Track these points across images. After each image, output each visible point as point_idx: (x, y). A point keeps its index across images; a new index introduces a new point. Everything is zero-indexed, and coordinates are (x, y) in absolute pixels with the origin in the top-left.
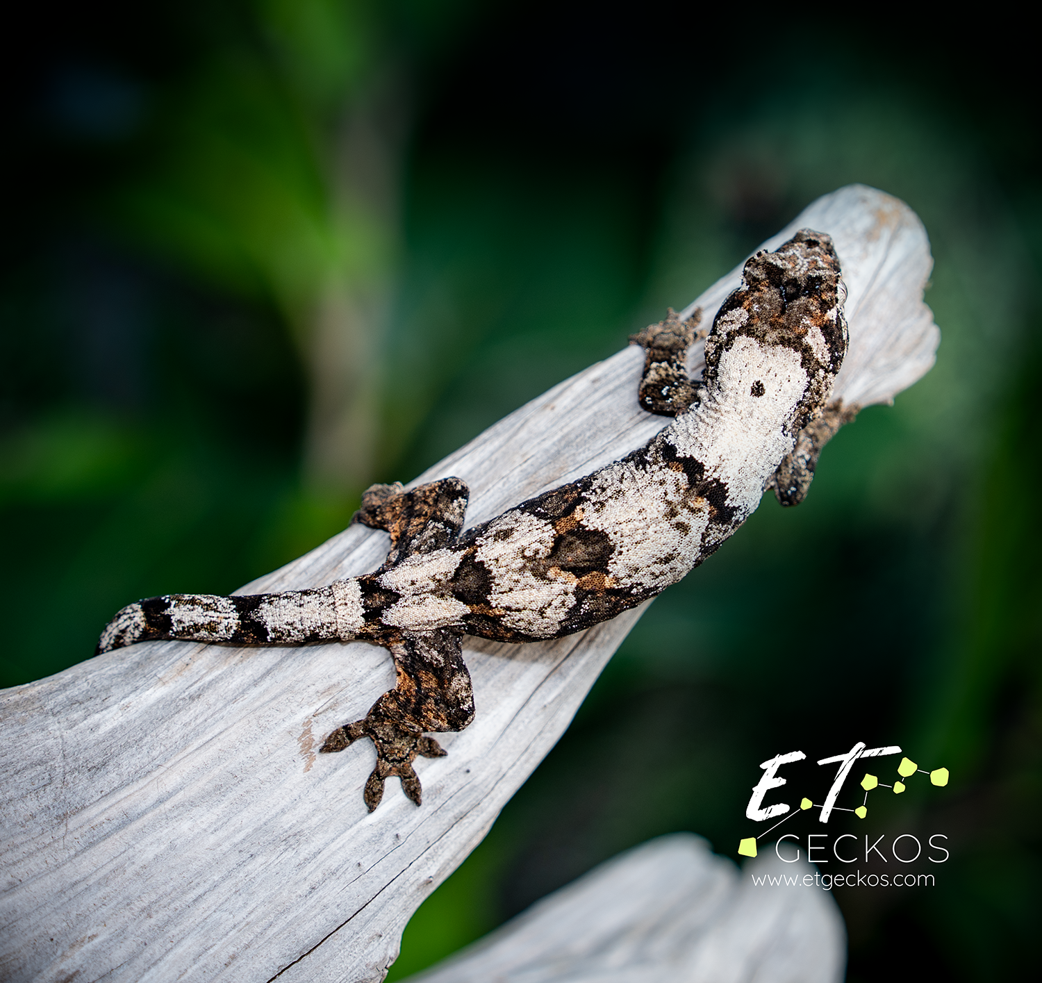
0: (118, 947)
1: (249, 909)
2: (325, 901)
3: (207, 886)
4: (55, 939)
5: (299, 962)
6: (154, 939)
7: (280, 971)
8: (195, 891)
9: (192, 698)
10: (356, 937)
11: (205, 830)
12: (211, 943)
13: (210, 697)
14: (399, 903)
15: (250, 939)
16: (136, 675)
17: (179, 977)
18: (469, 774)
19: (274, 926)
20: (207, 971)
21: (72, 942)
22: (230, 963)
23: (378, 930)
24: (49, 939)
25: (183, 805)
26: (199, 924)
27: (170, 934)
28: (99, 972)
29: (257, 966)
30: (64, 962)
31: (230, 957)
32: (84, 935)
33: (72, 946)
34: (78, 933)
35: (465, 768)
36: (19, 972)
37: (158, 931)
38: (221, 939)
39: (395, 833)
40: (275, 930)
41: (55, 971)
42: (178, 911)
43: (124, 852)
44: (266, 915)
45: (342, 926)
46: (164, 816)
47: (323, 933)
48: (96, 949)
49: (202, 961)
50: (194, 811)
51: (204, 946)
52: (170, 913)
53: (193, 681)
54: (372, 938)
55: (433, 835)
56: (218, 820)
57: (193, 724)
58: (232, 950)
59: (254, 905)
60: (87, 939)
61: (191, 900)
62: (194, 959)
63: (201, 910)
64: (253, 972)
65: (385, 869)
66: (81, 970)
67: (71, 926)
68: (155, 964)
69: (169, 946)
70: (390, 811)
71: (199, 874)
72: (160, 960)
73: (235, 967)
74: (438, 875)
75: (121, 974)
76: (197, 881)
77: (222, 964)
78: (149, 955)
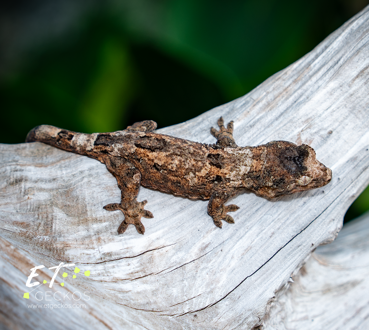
0: (226, 232)
1: (279, 213)
2: (310, 208)
4: (200, 230)
5: (301, 234)
6: (240, 228)
7: (293, 238)
8: (256, 207)
9: (251, 126)
10: (323, 221)
12: (263, 228)
13: (258, 126)
14: (341, 206)
15: (280, 225)
16: (228, 117)
17: (251, 243)
18: (368, 151)
19: (289, 220)
20: (262, 240)
21: (207, 231)
22: (272, 236)
23: (333, 217)
24: (198, 230)
26: (259, 220)
27: (247, 225)
28: (219, 243)
29: (283, 236)
30: (204, 239)
31: (272, 233)
32: (211, 228)
33: (207, 233)
34: (209, 227)
35: (366, 148)
36: (186, 244)
37: (242, 224)
38: (268, 226)
39: (338, 177)
40: (290, 221)
41: (201, 243)
42: (249, 216)
44: (286, 215)
45: (317, 217)
47: (310, 221)
48: (217, 233)
49: (260, 236)
51: (261, 230)
52: (246, 217)
53: (251, 118)
54: (330, 221)
55: (354, 177)
57: (252, 138)
58: (272, 230)
59: (280, 211)
60: (213, 229)
61: (255, 211)
62: (257, 235)
63: (259, 215)
64: (281, 239)
65: (335, 193)
66: (211, 242)
67: (206, 224)
68: (241, 238)
69: (247, 230)
70: (336, 168)
72: (243, 236)
73: (274, 237)
74: (357, 192)
75: (227, 243)
77: (269, 237)
78: (238, 235)
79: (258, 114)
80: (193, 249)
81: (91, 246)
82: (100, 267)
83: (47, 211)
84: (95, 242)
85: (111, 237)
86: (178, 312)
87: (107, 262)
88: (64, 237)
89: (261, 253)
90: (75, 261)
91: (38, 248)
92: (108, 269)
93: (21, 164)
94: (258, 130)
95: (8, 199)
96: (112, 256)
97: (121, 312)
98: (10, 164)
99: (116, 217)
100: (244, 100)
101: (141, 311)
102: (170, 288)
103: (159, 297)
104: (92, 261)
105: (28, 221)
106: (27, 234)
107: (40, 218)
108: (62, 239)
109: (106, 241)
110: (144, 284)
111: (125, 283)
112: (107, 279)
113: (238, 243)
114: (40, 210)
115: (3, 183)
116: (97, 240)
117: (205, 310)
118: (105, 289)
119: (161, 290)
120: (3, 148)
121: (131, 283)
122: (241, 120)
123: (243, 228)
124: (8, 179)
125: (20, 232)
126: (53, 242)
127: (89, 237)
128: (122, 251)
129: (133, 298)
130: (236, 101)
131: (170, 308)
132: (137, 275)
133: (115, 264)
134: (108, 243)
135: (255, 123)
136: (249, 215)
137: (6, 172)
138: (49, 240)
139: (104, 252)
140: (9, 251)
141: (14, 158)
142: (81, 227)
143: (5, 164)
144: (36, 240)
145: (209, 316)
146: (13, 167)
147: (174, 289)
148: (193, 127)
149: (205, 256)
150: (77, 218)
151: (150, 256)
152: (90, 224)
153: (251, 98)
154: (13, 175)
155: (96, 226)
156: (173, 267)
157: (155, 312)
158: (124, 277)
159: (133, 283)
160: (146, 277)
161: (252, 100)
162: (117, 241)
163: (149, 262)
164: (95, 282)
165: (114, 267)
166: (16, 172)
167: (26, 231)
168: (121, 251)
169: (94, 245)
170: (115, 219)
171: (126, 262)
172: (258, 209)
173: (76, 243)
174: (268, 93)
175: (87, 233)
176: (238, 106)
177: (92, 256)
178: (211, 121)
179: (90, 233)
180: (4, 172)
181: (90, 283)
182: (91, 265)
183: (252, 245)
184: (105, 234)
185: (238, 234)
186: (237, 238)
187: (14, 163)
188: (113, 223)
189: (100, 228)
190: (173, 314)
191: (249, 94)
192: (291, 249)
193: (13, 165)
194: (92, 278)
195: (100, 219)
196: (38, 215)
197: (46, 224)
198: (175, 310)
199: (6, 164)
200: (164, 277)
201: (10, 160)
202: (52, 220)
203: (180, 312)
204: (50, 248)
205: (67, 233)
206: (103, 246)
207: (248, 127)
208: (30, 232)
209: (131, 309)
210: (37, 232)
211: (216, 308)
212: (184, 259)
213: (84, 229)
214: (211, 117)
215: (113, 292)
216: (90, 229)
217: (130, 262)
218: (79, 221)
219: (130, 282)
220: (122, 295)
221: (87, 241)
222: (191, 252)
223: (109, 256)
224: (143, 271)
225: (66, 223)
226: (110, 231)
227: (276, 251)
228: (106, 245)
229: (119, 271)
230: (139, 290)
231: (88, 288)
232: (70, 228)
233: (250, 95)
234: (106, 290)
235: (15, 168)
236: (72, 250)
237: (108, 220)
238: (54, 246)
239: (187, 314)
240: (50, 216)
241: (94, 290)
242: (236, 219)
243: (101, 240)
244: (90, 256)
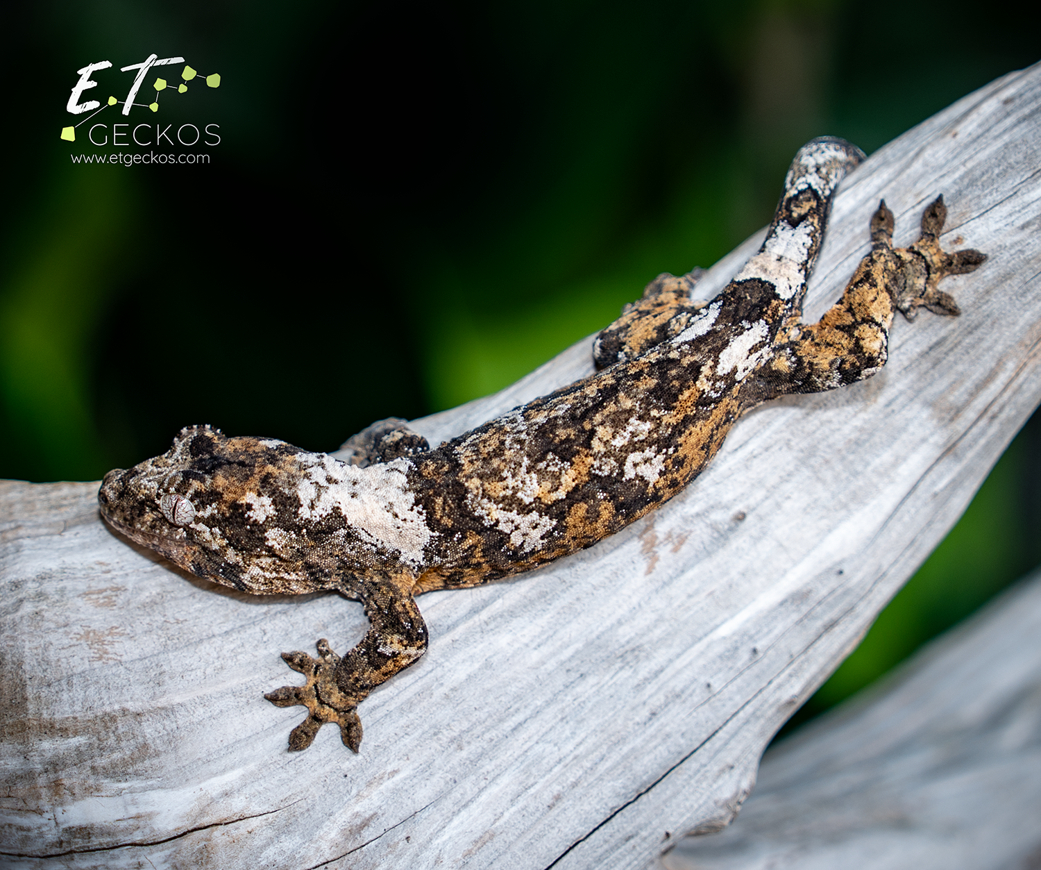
0: (423, 785)
1: (578, 740)
2: (668, 729)
3: (528, 712)
4: (349, 776)
5: (636, 803)
6: (465, 776)
7: (613, 813)
8: (514, 718)
10: (703, 770)
11: (527, 645)
12: (532, 780)
14: (756, 727)
15: (578, 775)
17: (494, 823)
18: (842, 577)
19: (607, 760)
20: (526, 815)
21: (369, 779)
22: (554, 805)
23: (730, 760)
24: (342, 776)
25: (501, 616)
26: (519, 757)
27: (484, 769)
28: (401, 815)
29: (587, 807)
30: (360, 804)
31: (555, 797)
32: (383, 771)
33: (369, 784)
34: (376, 769)
35: (838, 568)
36: (306, 815)
37: (470, 766)
38: (544, 776)
39: (752, 646)
40: (608, 764)
41: (349, 814)
42: (493, 742)
43: (431, 671)
44: (597, 747)
45: (686, 758)
46: (479, 629)
47: (665, 768)
48: (397, 788)
49: (521, 803)
50: (515, 623)
51: (524, 785)
52: (484, 744)
54: (722, 771)
55: (797, 647)
56: (543, 632)
58: (556, 788)
59: (583, 735)
60: (386, 776)
61: (509, 729)
62: (512, 800)
63: (521, 741)
64: (581, 815)
65: (740, 690)
66: (380, 812)
67: (369, 760)
68: (465, 806)
69: (483, 784)
70: (747, 621)
71: (518, 697)
72: (471, 801)
73: (559, 810)
74: (803, 691)
75: (425, 819)
76: (517, 706)
77: (545, 806)
78: (459, 795)
80: (325, 829)
81: (32, 805)
82: (56, 869)
84: (44, 791)
85: (91, 782)
87: (76, 856)
89: (519, 854)
96: (93, 838)
99: (109, 724)
100: (498, 405)
104: (34, 848)
109: (76, 791)
113: (456, 821)
116: (49, 787)
123: (473, 777)
127: (28, 776)
128: (123, 825)
130: (473, 408)
133: (99, 863)
134: (83, 798)
136: (492, 740)
139: (71, 824)
142: (5, 746)
149: (358, 851)
151: (202, 845)
152: (33, 739)
155: (49, 746)
162: (108, 794)
163: (197, 862)
168: (117, 823)
169: (41, 802)
170: (106, 727)
171: (133, 857)
172: (520, 724)
175: (22, 764)
177: (33, 834)
179: (32, 766)
182: (29, 861)
183: (496, 828)
184: (75, 770)
185: (456, 794)
186: (454, 804)
188: (99, 740)
189: (61, 752)
191: (513, 389)
192: (606, 847)
195: (64, 726)
206: (66, 808)
212: (297, 856)
213: (15, 751)
216: (32, 754)
217: (142, 859)
218: (1, 728)
221: (21, 789)
222: (321, 837)
223: (83, 838)
226: (89, 763)
227: (563, 849)
228: (76, 803)
233: (516, 392)
237: (85, 731)
242: (455, 750)
243: (61, 787)
244: (30, 834)
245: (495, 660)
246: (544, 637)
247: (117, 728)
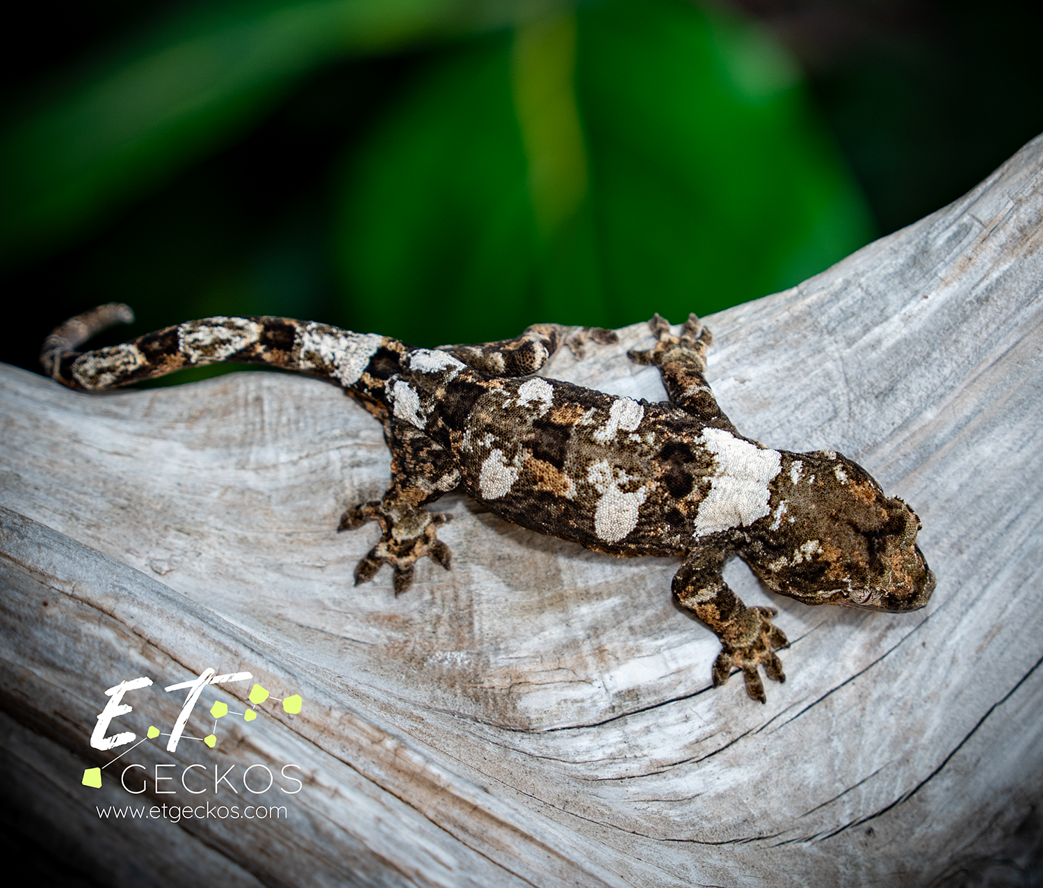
79: (996, 262)
80: (848, 647)
81: (582, 675)
82: (613, 736)
83: (454, 579)
84: (590, 660)
85: (631, 643)
86: (824, 828)
87: (628, 717)
88: (507, 650)
89: (1026, 639)
90: (546, 726)
91: (445, 696)
92: (635, 739)
93: (368, 442)
94: (1001, 313)
95: (345, 545)
96: (641, 699)
97: (682, 866)
98: (338, 443)
99: (638, 582)
101: (731, 845)
102: (799, 766)
103: (772, 798)
104: (590, 717)
105: (406, 611)
106: (409, 650)
107: (439, 601)
108: (501, 660)
109: (619, 655)
110: (732, 769)
111: (682, 773)
112: (634, 767)
113: (965, 621)
114: (436, 577)
115: (325, 499)
116: (594, 655)
117: (892, 812)
118: (635, 805)
119: (775, 777)
120: (312, 391)
121: (698, 772)
122: (951, 282)
123: (976, 577)
124: (338, 489)
125: (386, 641)
126: (480, 672)
127: (573, 644)
128: (666, 681)
129: (707, 813)
131: (803, 820)
132: (711, 746)
133: (650, 723)
134: (627, 659)
135: (990, 290)
136: (988, 540)
137: (330, 469)
138: (470, 663)
139: (620, 688)
140: (382, 755)
141: (346, 421)
142: (548, 618)
143: (323, 446)
144: (434, 668)
145: (905, 826)
146: (348, 452)
147: (807, 766)
148: (822, 305)
149: (880, 662)
150: (536, 594)
152: (572, 607)
153: (973, 217)
154: (351, 477)
155: (586, 612)
156: (799, 702)
157: (767, 841)
158: (678, 756)
159: (703, 770)
160: (735, 746)
161: (976, 223)
162: (649, 653)
163: (738, 704)
164: (606, 788)
165: (647, 730)
166: (356, 470)
167: (405, 638)
168: (661, 681)
169: (589, 671)
170: (636, 585)
171: (680, 711)
172: (1013, 521)
173: (540, 668)
174: (1019, 202)
175: (566, 632)
176: (940, 242)
177: (587, 704)
178: (868, 286)
179: (575, 633)
180: (324, 468)
181: (595, 791)
182: (588, 733)
183: (1003, 621)
184: (614, 633)
185: (962, 595)
186: (962, 604)
187: (350, 442)
188: (632, 598)
189: (599, 615)
190: (812, 834)
191: (965, 202)
193: (346, 447)
194: (596, 773)
195: (598, 591)
196: (432, 593)
197: (455, 618)
198: (815, 822)
199: (327, 445)
200: (780, 737)
201: (337, 432)
202: (470, 606)
203: (829, 827)
204: (475, 693)
205: (513, 637)
206: (612, 673)
207: (971, 302)
208: (416, 643)
209: (705, 849)
210: (434, 641)
211: (921, 800)
212: (826, 676)
213: (557, 621)
214: (869, 274)
215: (654, 807)
216: (573, 621)
217: (688, 712)
218: (541, 601)
219: (695, 770)
220: (678, 812)
221: (569, 660)
222: (845, 656)
223: (632, 699)
224: (725, 729)
225: (507, 610)
226: (626, 624)
228: (621, 667)
229: (663, 741)
230: (721, 789)
231: (592, 809)
232: (520, 621)
233: (970, 205)
234: (638, 805)
235: (354, 456)
236: (533, 694)
237: (618, 592)
238: (486, 685)
239: (849, 830)
240: (463, 596)
241: (608, 812)
242: (957, 555)
243: (605, 653)
244: (584, 704)
245: (983, 467)
246: (1025, 439)
247: (646, 585)
